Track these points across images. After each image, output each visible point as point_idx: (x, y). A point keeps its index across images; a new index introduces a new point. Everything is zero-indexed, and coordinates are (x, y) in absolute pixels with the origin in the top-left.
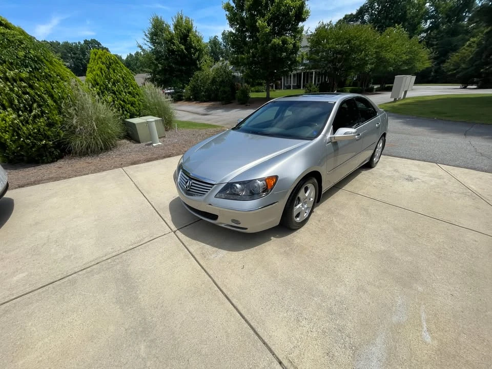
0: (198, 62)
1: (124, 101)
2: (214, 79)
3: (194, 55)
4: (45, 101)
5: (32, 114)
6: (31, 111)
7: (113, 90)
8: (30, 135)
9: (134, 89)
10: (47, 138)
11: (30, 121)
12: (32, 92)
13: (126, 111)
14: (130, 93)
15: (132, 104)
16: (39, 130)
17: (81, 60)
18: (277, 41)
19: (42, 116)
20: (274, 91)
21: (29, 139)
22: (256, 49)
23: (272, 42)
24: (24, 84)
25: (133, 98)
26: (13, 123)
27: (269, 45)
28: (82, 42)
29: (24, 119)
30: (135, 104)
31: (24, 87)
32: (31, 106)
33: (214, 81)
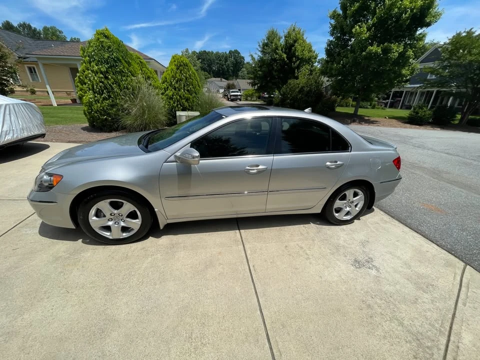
0: (296, 71)
1: (180, 96)
2: (302, 87)
3: (294, 64)
4: (113, 89)
5: (103, 96)
6: (102, 94)
7: (175, 87)
8: (98, 111)
9: (193, 88)
10: (109, 115)
11: (100, 101)
12: (106, 82)
13: (180, 104)
14: (188, 90)
15: (187, 100)
16: (103, 108)
17: (223, 65)
18: (375, 49)
19: (109, 99)
20: (382, 109)
21: (97, 113)
22: (347, 58)
23: (368, 50)
24: (102, 76)
25: (189, 95)
26: (89, 101)
27: (364, 53)
28: (228, 52)
29: (97, 100)
30: (189, 100)
31: (101, 78)
32: (103, 91)
33: (301, 90)
